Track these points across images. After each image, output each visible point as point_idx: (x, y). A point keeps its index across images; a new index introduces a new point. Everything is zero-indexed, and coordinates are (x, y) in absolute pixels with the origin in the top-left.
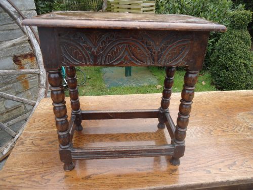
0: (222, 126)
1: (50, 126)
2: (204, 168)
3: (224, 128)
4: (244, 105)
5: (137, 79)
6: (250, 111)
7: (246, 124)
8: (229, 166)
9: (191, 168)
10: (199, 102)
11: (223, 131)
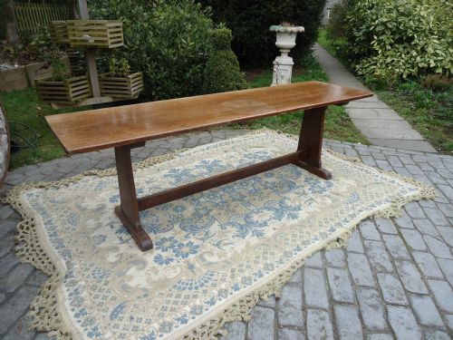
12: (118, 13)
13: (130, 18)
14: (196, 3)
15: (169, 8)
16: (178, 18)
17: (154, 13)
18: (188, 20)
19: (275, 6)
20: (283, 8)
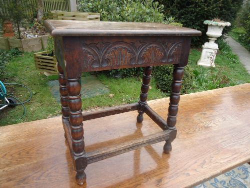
0: (186, 129)
1: (14, 161)
2: (183, 172)
3: (187, 131)
4: (196, 106)
5: (88, 90)
6: (201, 111)
7: (202, 124)
8: (202, 165)
9: (173, 174)
10: (160, 109)
11: (187, 133)
12: (99, 6)
13: (107, 11)
14: (154, 2)
15: (135, 5)
16: (141, 12)
17: (124, 8)
18: (148, 14)
19: (207, 6)
20: (213, 8)
